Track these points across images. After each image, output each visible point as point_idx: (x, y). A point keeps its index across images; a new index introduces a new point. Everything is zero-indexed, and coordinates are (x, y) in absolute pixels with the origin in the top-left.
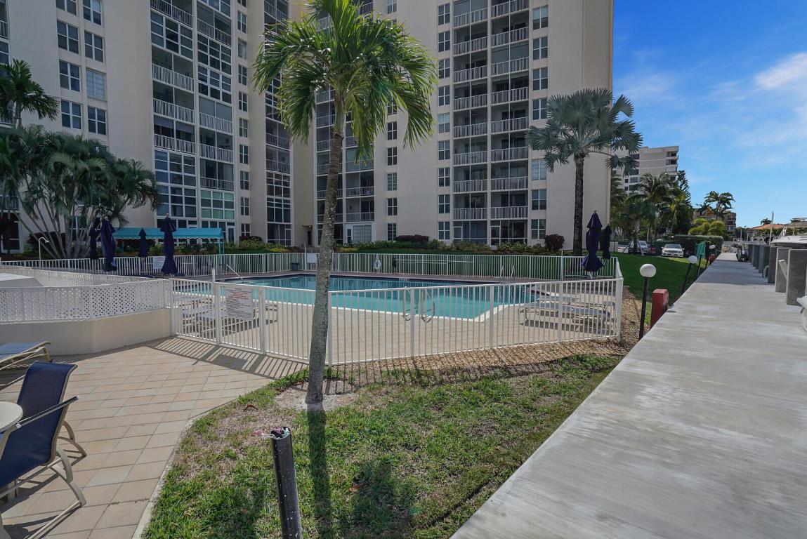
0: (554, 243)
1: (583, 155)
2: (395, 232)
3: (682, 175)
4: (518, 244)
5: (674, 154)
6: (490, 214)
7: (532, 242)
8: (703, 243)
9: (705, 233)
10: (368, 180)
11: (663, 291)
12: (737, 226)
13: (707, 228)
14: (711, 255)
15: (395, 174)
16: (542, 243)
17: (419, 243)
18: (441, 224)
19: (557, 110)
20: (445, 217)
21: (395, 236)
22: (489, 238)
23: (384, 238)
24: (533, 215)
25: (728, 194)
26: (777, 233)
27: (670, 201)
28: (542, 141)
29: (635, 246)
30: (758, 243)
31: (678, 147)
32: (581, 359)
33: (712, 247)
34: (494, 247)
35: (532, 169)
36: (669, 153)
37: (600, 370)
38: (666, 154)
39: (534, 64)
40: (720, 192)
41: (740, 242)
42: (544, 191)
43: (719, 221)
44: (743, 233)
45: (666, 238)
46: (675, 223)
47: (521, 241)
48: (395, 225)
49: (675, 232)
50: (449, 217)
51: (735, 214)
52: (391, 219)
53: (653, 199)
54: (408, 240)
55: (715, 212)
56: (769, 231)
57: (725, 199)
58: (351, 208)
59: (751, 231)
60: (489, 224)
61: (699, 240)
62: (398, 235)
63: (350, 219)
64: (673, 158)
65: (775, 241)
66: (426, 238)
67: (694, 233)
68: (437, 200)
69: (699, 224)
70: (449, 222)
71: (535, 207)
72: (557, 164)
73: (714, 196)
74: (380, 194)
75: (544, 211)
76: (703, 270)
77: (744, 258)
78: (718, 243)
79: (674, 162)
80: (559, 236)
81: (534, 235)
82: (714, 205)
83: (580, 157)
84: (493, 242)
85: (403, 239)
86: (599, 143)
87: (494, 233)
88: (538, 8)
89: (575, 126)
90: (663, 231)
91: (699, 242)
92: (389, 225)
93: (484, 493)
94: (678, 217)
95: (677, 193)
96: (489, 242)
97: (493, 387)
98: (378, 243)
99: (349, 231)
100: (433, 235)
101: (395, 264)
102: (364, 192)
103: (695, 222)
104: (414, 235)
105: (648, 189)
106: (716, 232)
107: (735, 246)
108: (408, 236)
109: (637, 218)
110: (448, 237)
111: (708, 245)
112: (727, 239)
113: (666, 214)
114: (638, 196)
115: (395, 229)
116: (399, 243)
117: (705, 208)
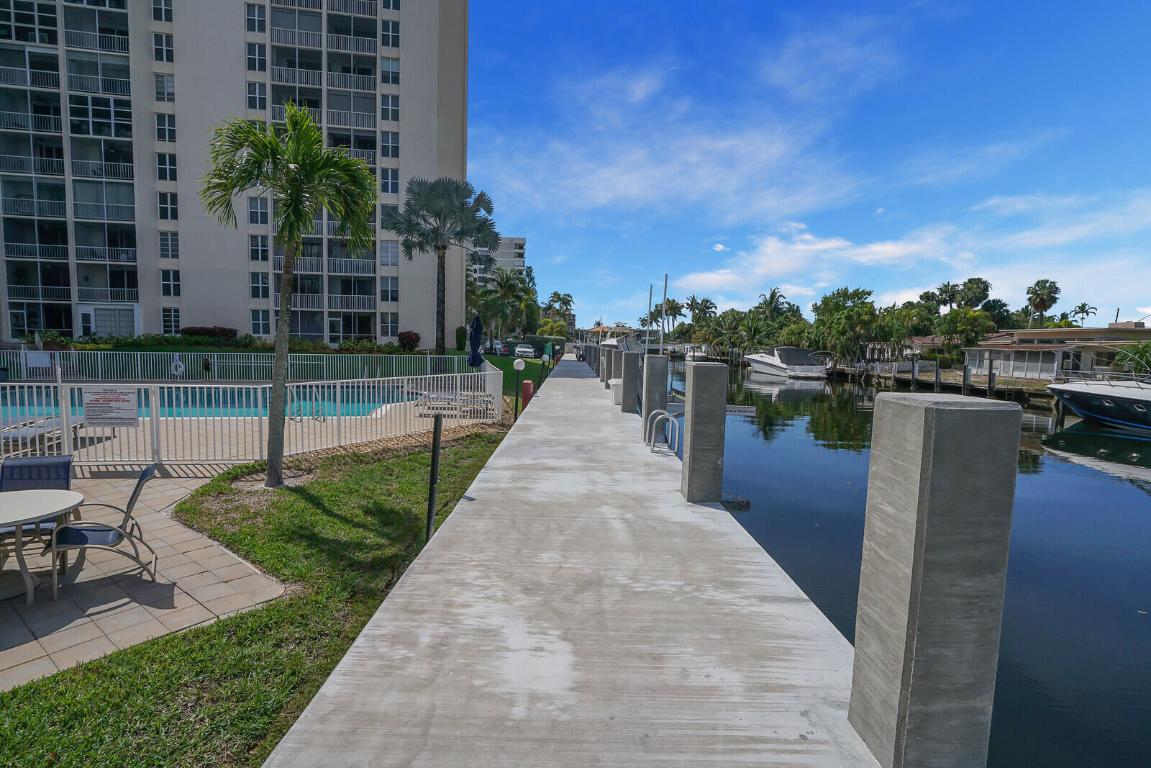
0: (409, 342)
1: (445, 248)
2: (177, 321)
3: (530, 270)
4: (365, 343)
5: (521, 247)
6: (327, 303)
7: (382, 341)
8: (550, 343)
9: (551, 334)
10: (122, 237)
11: (530, 382)
12: (576, 327)
13: (552, 328)
14: (556, 355)
15: (175, 235)
16: (395, 341)
17: (223, 339)
18: (255, 313)
19: (419, 194)
20: (260, 304)
21: (177, 327)
22: (327, 333)
23: (158, 330)
24: (383, 307)
25: (569, 296)
26: (604, 335)
27: (519, 298)
28: (403, 227)
29: (491, 345)
30: (591, 344)
31: (524, 239)
32: (477, 435)
33: (557, 347)
34: (335, 346)
35: (381, 251)
36: (516, 245)
37: (494, 442)
38: (514, 246)
39: (383, 126)
40: (562, 293)
41: (579, 343)
42: (395, 280)
43: (562, 323)
44: (581, 335)
45: (515, 337)
46: (524, 322)
47: (370, 339)
48: (177, 311)
49: (525, 331)
50: (269, 304)
51: (574, 316)
52: (170, 302)
53: (504, 297)
54: (202, 334)
55: (558, 312)
56: (600, 333)
57: (566, 301)
58: (86, 279)
59: (588, 332)
60: (326, 315)
61: (547, 341)
62: (183, 325)
63: (85, 296)
64: (521, 251)
65: (603, 343)
66: (233, 333)
67: (542, 334)
68: (248, 279)
69: (546, 324)
70: (268, 312)
71: (384, 298)
72: (415, 252)
73: (556, 297)
74: (148, 261)
75: (395, 303)
76: (551, 370)
77: (581, 358)
78: (562, 343)
79: (521, 256)
80: (415, 334)
81: (384, 333)
82: (557, 306)
83: (441, 249)
84: (333, 339)
85: (191, 332)
86: (460, 235)
87: (333, 327)
88: (388, 59)
89: (437, 215)
90: (513, 330)
91: (547, 342)
92: (165, 310)
93: (451, 504)
94: (527, 315)
95: (527, 291)
96: (326, 340)
97: (423, 458)
98: (147, 337)
99: (86, 318)
100: (244, 328)
101: (207, 367)
102: (115, 256)
103: (542, 321)
104: (211, 326)
105: (500, 284)
106: (560, 333)
107: (575, 347)
108: (202, 329)
109: (492, 317)
110: (267, 330)
111: (553, 346)
112: (568, 340)
113: (517, 312)
114: (491, 292)
115: (177, 316)
116: (188, 337)
117: (550, 307)
